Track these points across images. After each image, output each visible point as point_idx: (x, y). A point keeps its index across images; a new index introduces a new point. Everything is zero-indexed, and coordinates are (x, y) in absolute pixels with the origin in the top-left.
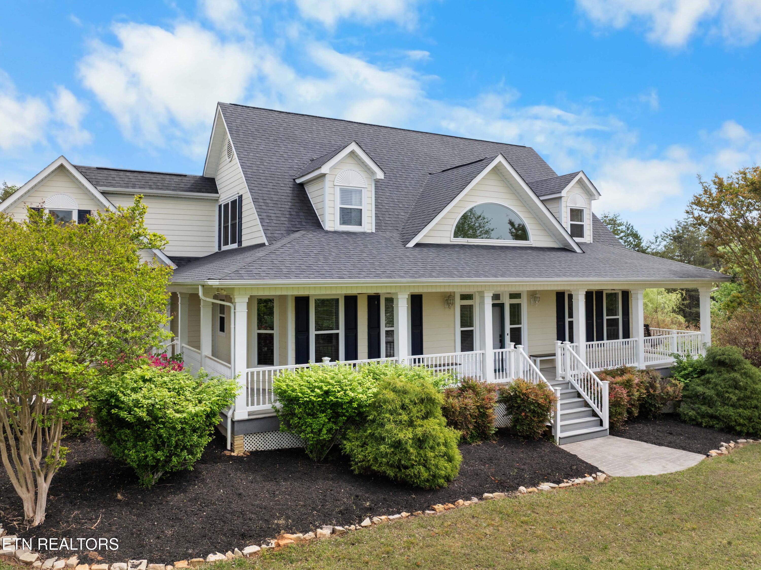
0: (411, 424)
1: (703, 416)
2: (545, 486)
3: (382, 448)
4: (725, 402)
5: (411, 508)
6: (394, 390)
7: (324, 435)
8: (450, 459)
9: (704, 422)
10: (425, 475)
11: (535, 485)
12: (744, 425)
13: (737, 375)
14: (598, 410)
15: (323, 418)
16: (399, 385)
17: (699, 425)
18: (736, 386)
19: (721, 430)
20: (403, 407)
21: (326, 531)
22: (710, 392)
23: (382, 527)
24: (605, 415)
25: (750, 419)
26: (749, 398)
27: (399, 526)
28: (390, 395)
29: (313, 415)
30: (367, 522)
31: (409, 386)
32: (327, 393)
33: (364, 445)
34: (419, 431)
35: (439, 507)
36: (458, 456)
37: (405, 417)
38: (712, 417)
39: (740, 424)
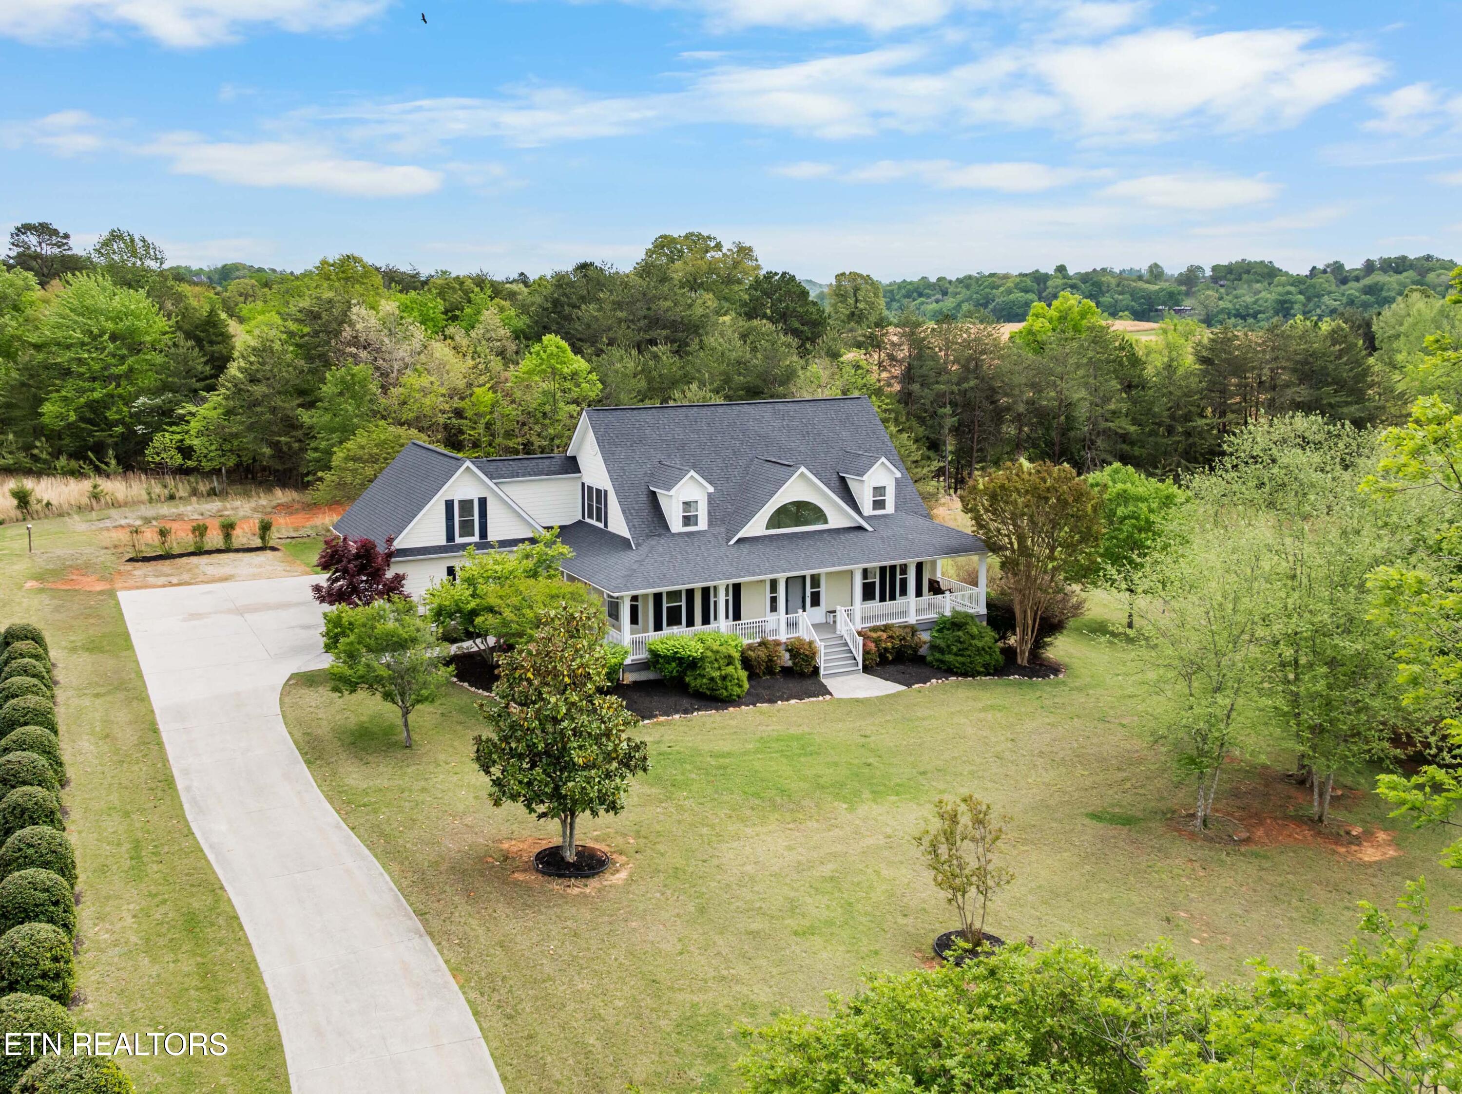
0: (719, 668)
1: (937, 661)
2: (793, 702)
3: (704, 681)
4: (951, 651)
5: (717, 709)
6: (712, 651)
7: (675, 673)
8: (740, 686)
10: (725, 694)
11: (787, 700)
13: (962, 633)
14: (856, 656)
15: (674, 664)
16: (715, 648)
18: (960, 641)
20: (716, 660)
21: (677, 716)
22: (944, 645)
23: (702, 716)
24: (860, 659)
27: (710, 716)
28: (709, 654)
29: (669, 664)
30: (695, 714)
31: (720, 648)
32: (676, 653)
33: (695, 679)
34: (723, 673)
35: (731, 709)
36: (746, 685)
37: (716, 665)
38: (942, 662)
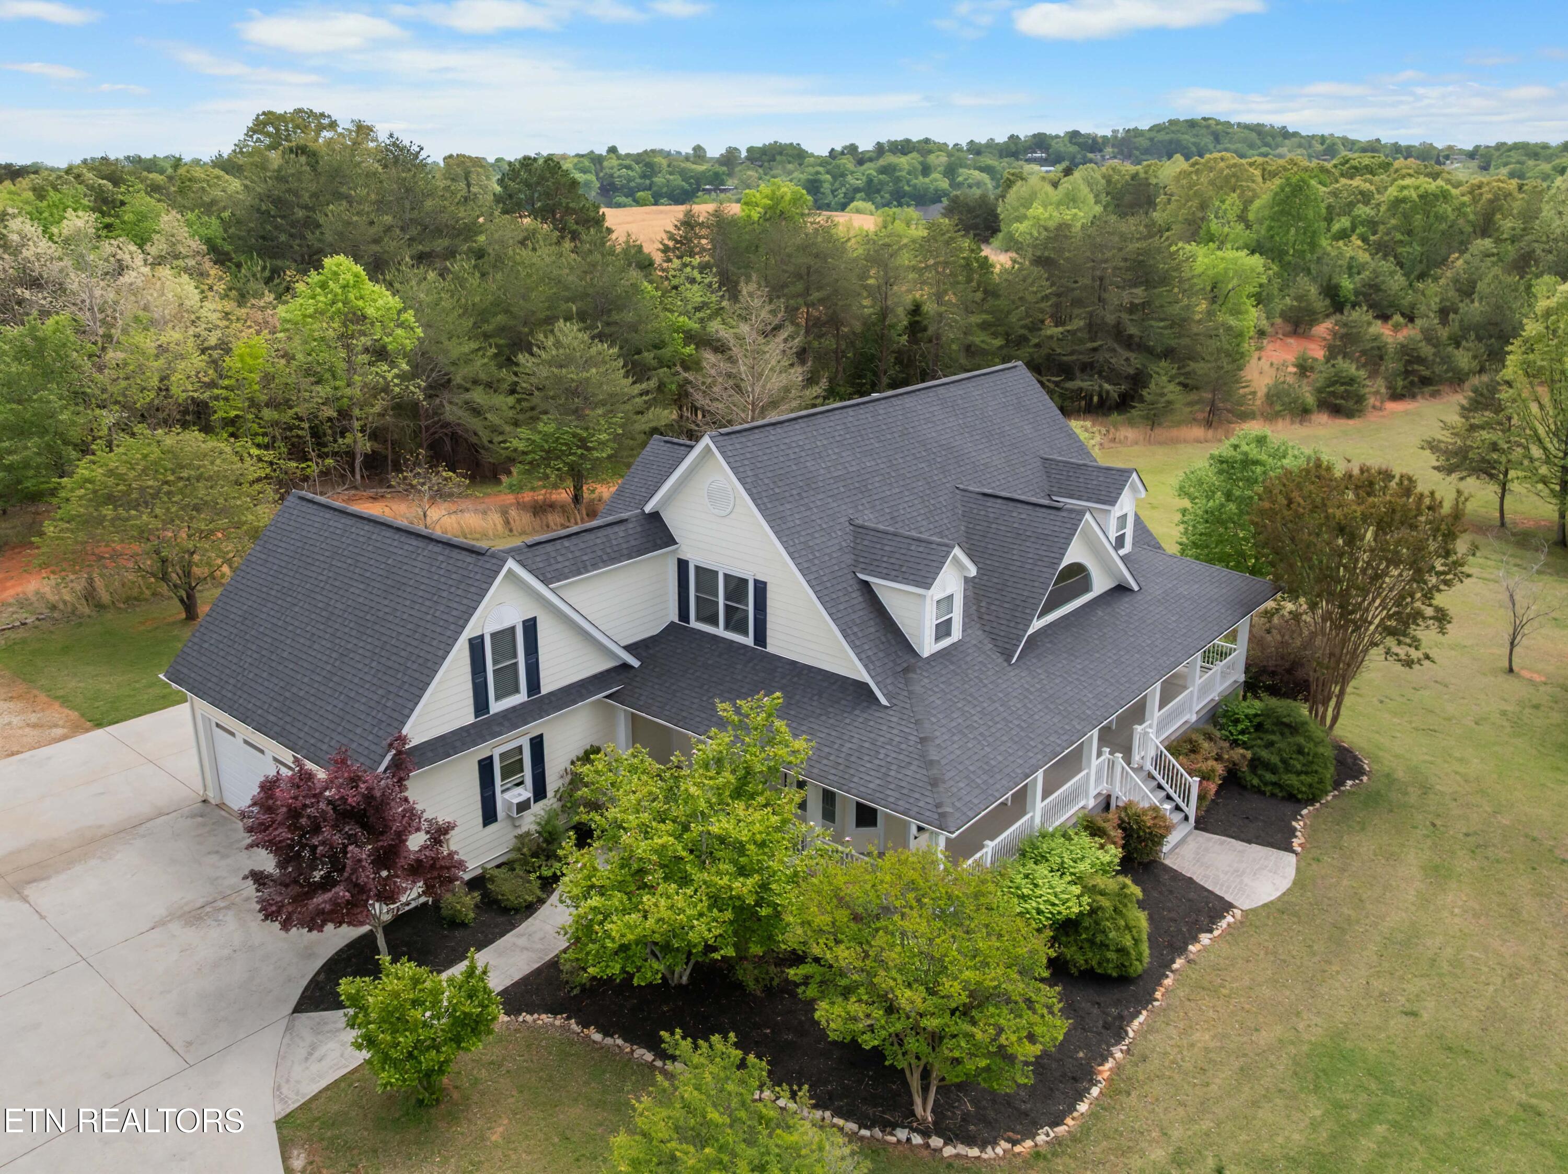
1: (1266, 784)
2: (1204, 939)
4: (1288, 769)
9: (1268, 789)
11: (1196, 939)
12: (1305, 793)
13: (1301, 740)
14: (1183, 805)
17: (1264, 793)
18: (1300, 751)
19: (1283, 798)
21: (1116, 1053)
22: (1275, 759)
24: (1192, 811)
25: (1310, 786)
26: (1312, 762)
38: (1276, 785)
39: (1301, 792)
